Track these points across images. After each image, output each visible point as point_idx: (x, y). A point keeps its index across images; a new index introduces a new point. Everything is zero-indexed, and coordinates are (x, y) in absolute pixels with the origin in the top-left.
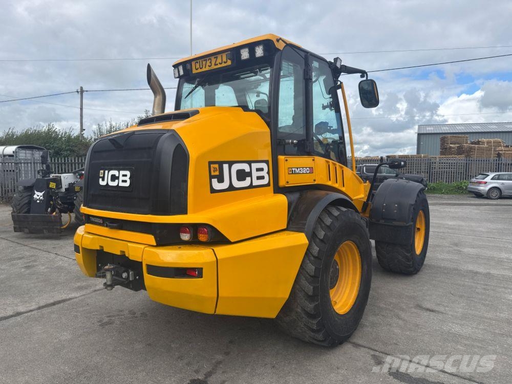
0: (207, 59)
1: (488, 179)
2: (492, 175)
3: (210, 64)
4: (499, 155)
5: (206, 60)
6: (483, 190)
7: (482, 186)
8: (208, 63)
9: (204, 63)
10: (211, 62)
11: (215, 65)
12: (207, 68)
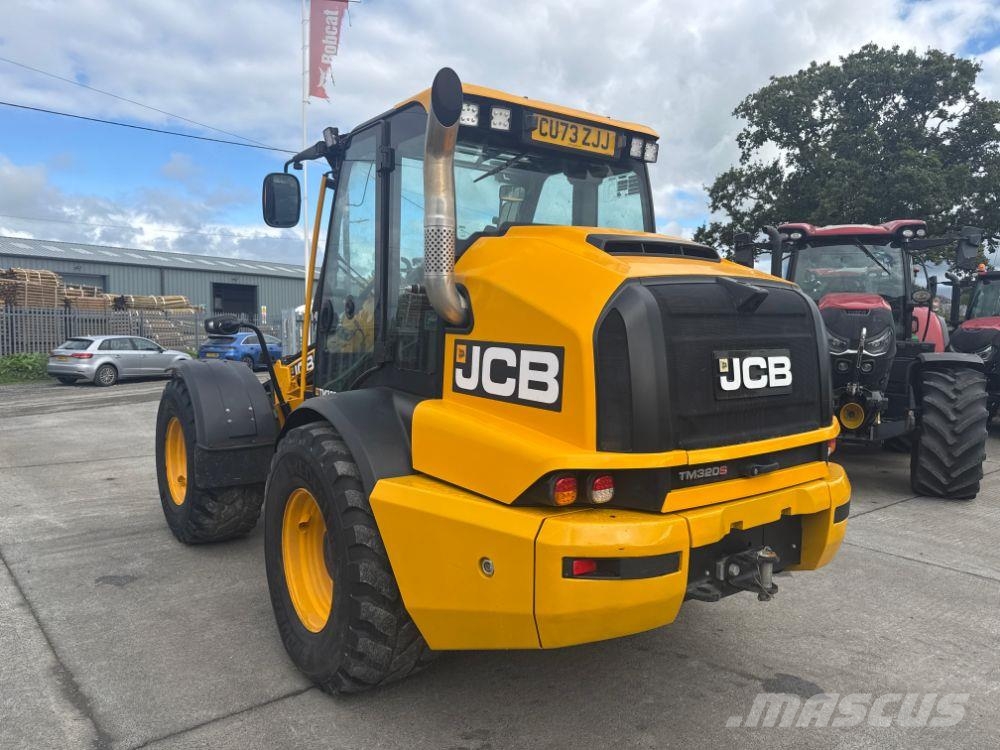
0: (570, 124)
1: (93, 349)
2: (98, 341)
3: (574, 138)
4: (67, 303)
5: (567, 125)
6: (88, 370)
7: (84, 363)
8: (570, 133)
9: (562, 128)
10: (575, 134)
11: (584, 143)
12: (566, 143)
